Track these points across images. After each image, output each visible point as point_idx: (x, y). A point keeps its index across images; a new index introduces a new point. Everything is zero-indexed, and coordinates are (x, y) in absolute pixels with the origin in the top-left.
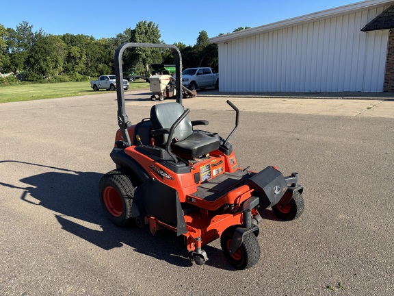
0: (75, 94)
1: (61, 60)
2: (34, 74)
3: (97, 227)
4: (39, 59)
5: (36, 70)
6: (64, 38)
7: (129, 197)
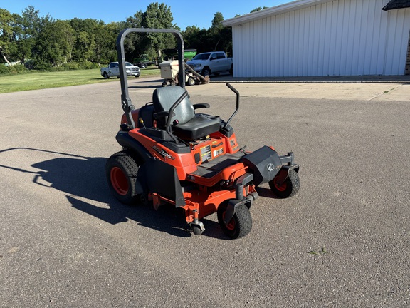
0: (85, 82)
1: (69, 46)
2: (42, 62)
3: (105, 206)
4: (47, 45)
5: (45, 57)
6: (72, 23)
7: (133, 177)
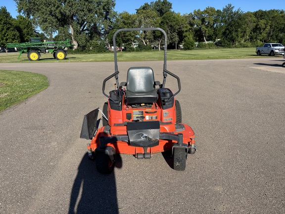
1: (248, 31)
5: (229, 38)
